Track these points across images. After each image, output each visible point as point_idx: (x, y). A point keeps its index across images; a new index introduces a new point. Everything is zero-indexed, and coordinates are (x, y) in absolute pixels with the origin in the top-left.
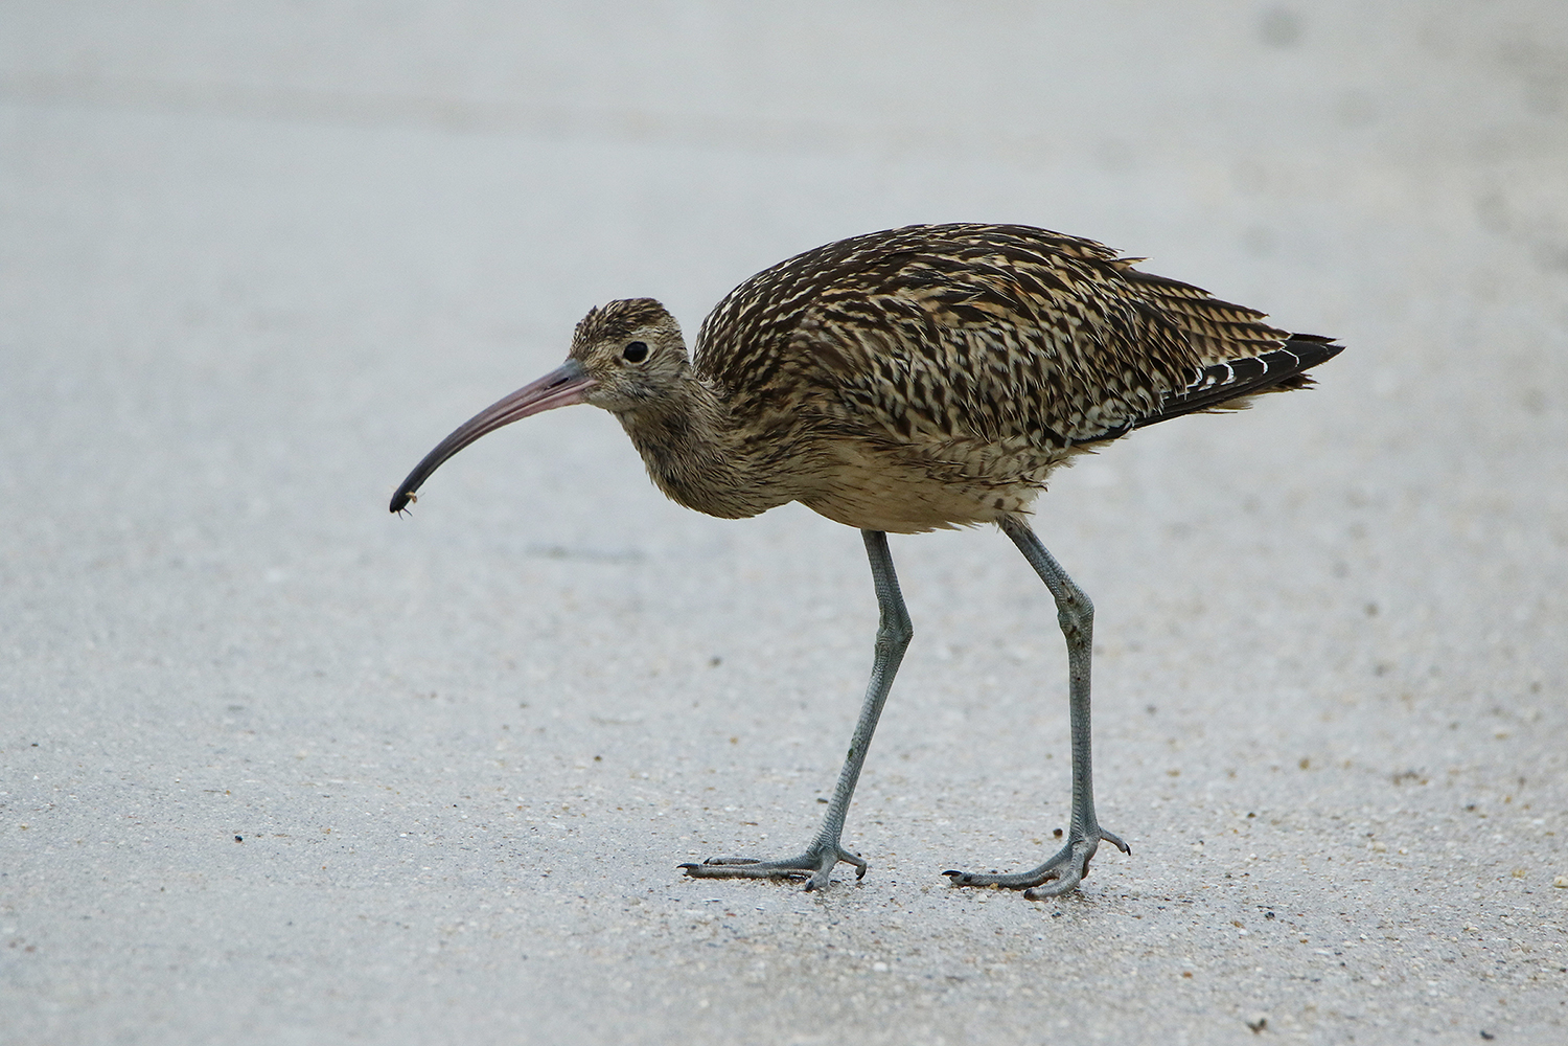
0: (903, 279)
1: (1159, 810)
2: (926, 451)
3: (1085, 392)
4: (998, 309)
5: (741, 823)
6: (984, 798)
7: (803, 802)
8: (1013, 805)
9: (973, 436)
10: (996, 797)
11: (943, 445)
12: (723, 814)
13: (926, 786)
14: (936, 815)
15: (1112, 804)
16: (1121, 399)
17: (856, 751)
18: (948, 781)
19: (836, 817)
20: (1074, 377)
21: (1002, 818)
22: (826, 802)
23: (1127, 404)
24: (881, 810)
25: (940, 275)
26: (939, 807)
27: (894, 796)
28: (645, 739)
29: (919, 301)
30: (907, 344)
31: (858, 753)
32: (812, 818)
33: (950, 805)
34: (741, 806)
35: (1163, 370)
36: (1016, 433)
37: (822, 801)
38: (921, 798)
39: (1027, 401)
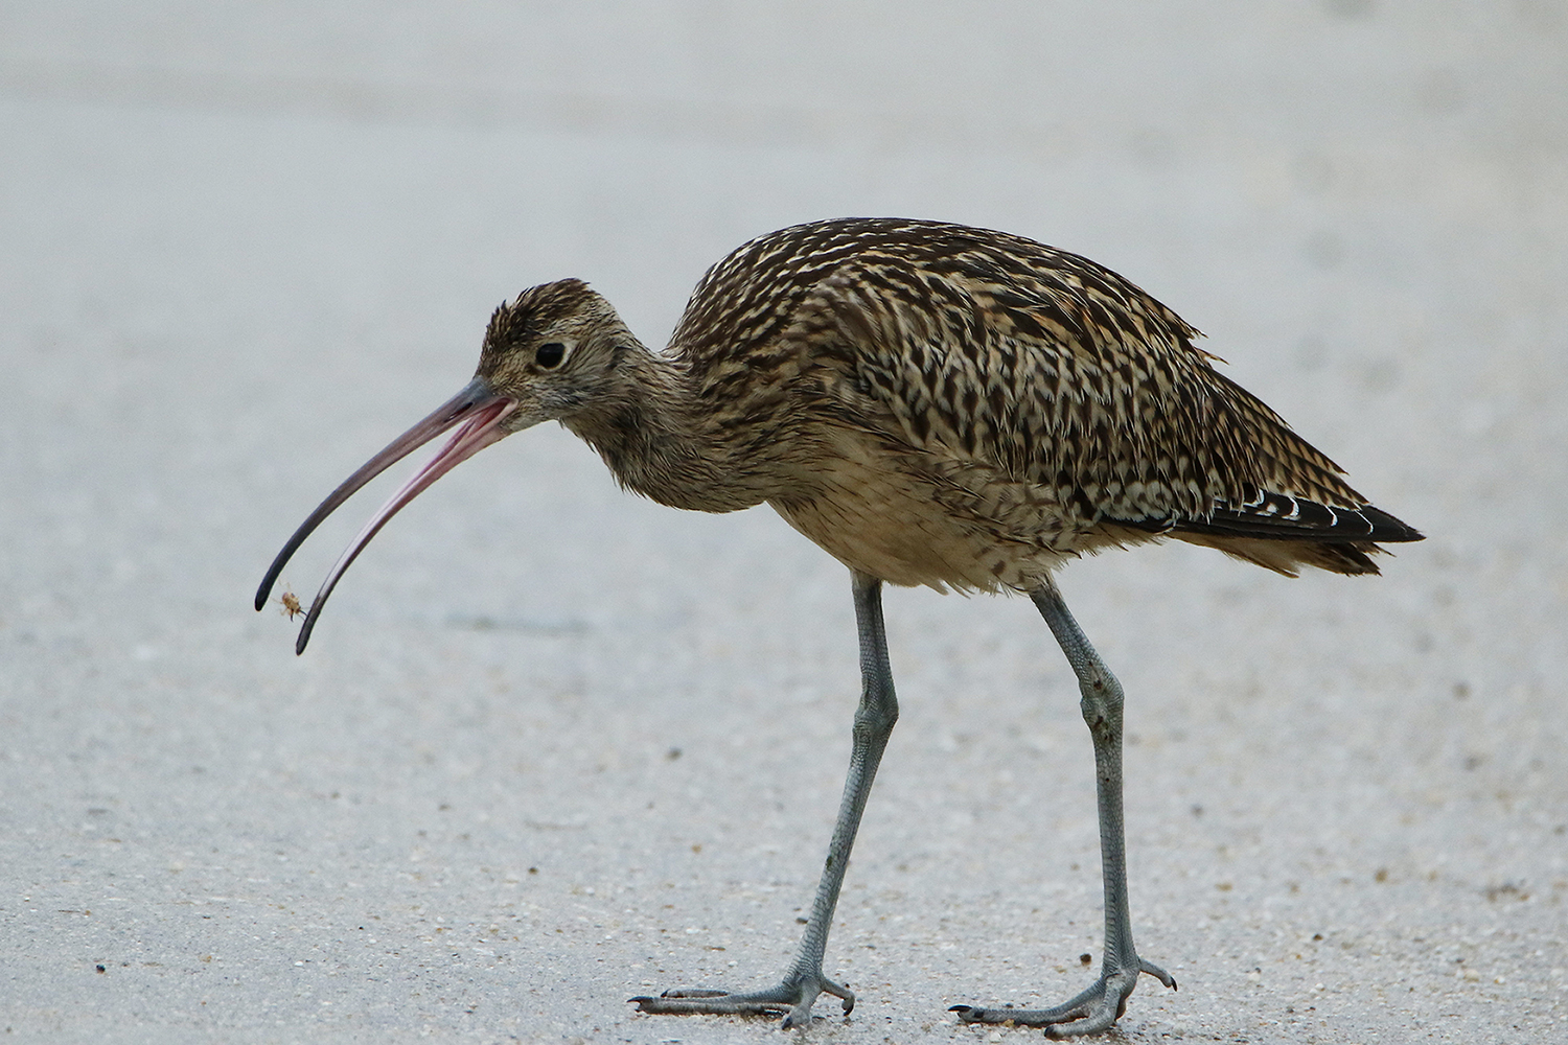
0: (959, 264)
1: (1206, 931)
2: (939, 466)
3: (1133, 461)
4: (1060, 330)
5: (705, 948)
6: (997, 918)
7: (780, 922)
8: (1031, 925)
9: (997, 465)
10: (1012, 916)
11: (960, 464)
12: (683, 937)
13: (927, 902)
14: (939, 938)
15: (1150, 924)
16: (1169, 487)
17: (836, 858)
18: (954, 897)
19: (816, 940)
20: (1124, 438)
21: (1019, 941)
22: (805, 922)
23: (1174, 495)
24: (873, 932)
25: (1003, 272)
26: (943, 928)
27: (889, 915)
28: (591, 847)
29: (972, 293)
30: (947, 334)
31: (838, 861)
32: (791, 942)
33: (956, 926)
34: (705, 928)
35: (1222, 474)
36: (1044, 480)
37: (802, 921)
38: (922, 918)
39: (1066, 446)
